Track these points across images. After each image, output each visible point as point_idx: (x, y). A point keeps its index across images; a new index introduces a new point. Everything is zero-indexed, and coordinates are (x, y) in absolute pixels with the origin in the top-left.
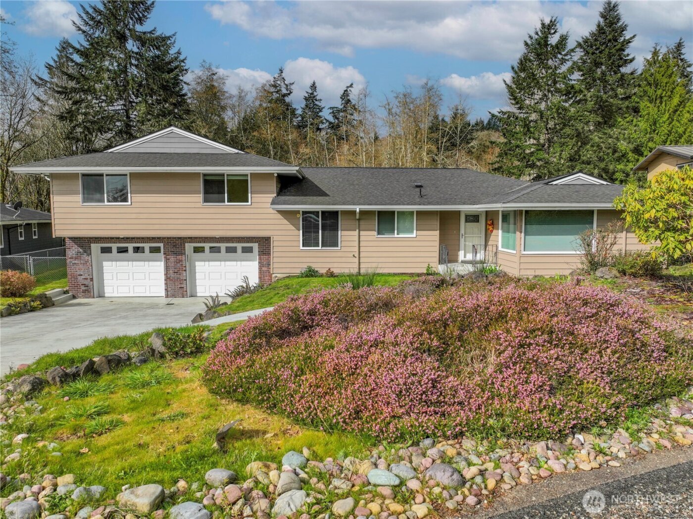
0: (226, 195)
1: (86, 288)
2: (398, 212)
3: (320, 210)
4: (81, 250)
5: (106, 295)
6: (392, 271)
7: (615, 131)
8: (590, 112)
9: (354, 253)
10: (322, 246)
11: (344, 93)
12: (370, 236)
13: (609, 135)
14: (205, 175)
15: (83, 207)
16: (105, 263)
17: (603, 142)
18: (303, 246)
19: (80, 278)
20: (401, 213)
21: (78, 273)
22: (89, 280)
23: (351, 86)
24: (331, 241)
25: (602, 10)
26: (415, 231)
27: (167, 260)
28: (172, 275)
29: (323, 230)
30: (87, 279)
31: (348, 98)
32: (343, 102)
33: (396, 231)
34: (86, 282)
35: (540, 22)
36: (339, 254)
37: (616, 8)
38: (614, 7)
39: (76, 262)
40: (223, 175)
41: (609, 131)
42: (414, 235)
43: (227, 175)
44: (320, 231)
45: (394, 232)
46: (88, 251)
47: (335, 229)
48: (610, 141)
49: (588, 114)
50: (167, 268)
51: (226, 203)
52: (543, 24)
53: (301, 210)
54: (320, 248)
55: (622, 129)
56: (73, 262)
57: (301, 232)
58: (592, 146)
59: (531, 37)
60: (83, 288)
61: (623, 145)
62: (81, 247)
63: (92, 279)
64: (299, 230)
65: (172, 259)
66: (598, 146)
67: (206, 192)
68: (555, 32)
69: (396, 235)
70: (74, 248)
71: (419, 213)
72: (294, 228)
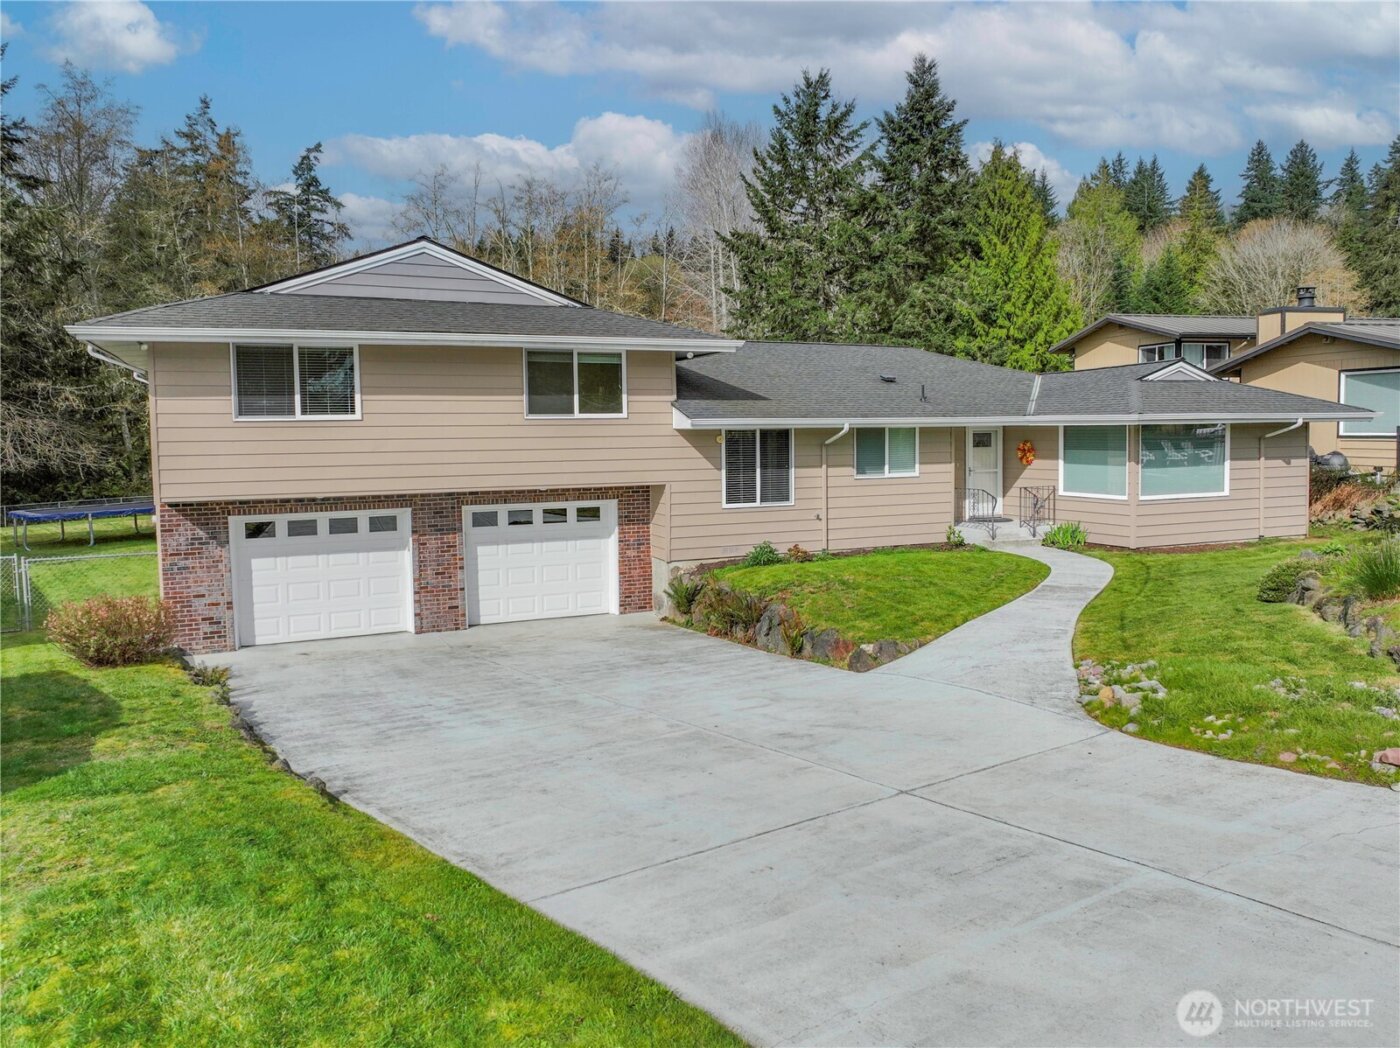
0: (576, 397)
1: (215, 628)
2: (890, 429)
3: (758, 428)
4: (201, 533)
5: (259, 641)
6: (880, 543)
7: (945, 281)
8: (905, 245)
9: (817, 512)
10: (762, 501)
11: (302, 163)
12: (844, 475)
13: (940, 287)
14: (531, 353)
15: (238, 426)
16: (256, 563)
17: (930, 300)
18: (728, 502)
19: (199, 605)
20: (894, 431)
21: (195, 590)
22: (223, 607)
23: (318, 148)
24: (777, 491)
25: (912, 71)
26: (917, 466)
27: (420, 545)
28: (430, 577)
29: (764, 466)
30: (218, 604)
31: (313, 173)
32: (300, 181)
33: (887, 467)
34: (214, 613)
35: (802, 75)
36: (791, 515)
37: (933, 70)
38: (930, 67)
39: (189, 563)
40: (570, 354)
41: (936, 280)
42: (917, 474)
43: (579, 354)
44: (758, 471)
45: (883, 468)
46: (220, 537)
47: (784, 464)
48: (942, 297)
49: (904, 248)
50: (420, 565)
51: (577, 414)
52: (807, 79)
53: (724, 428)
54: (758, 503)
55: (956, 279)
56: (182, 564)
57: (724, 472)
58: (912, 306)
59: (787, 100)
60: (206, 628)
61: (962, 306)
62: (203, 525)
63: (231, 603)
64: (720, 469)
65: (433, 542)
66: (923, 305)
67: (533, 390)
68: (827, 96)
69: (887, 474)
70: (181, 528)
71: (925, 431)
72: (710, 466)
